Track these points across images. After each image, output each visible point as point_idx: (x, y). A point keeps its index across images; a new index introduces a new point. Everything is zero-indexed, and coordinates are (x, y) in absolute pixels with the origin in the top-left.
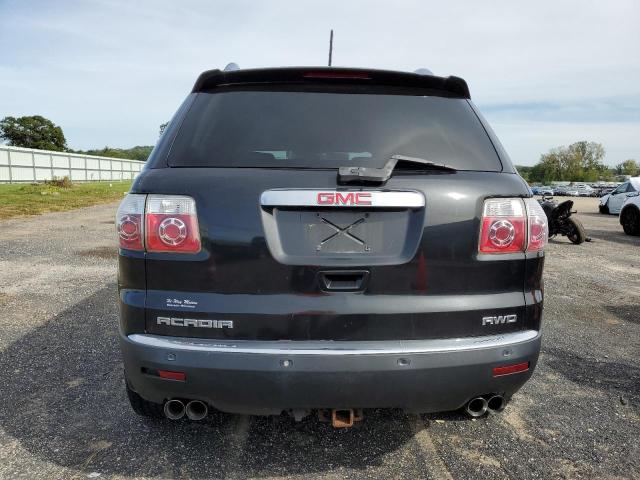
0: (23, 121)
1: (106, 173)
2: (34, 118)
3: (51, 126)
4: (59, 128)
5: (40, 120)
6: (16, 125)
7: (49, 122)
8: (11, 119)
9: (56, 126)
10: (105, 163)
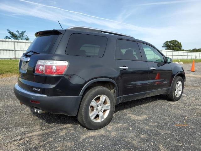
0: (170, 42)
1: (194, 57)
2: (174, 41)
3: (178, 43)
4: (180, 43)
5: (175, 41)
6: (169, 43)
7: (178, 41)
8: (167, 41)
9: (180, 42)
10: (194, 54)
